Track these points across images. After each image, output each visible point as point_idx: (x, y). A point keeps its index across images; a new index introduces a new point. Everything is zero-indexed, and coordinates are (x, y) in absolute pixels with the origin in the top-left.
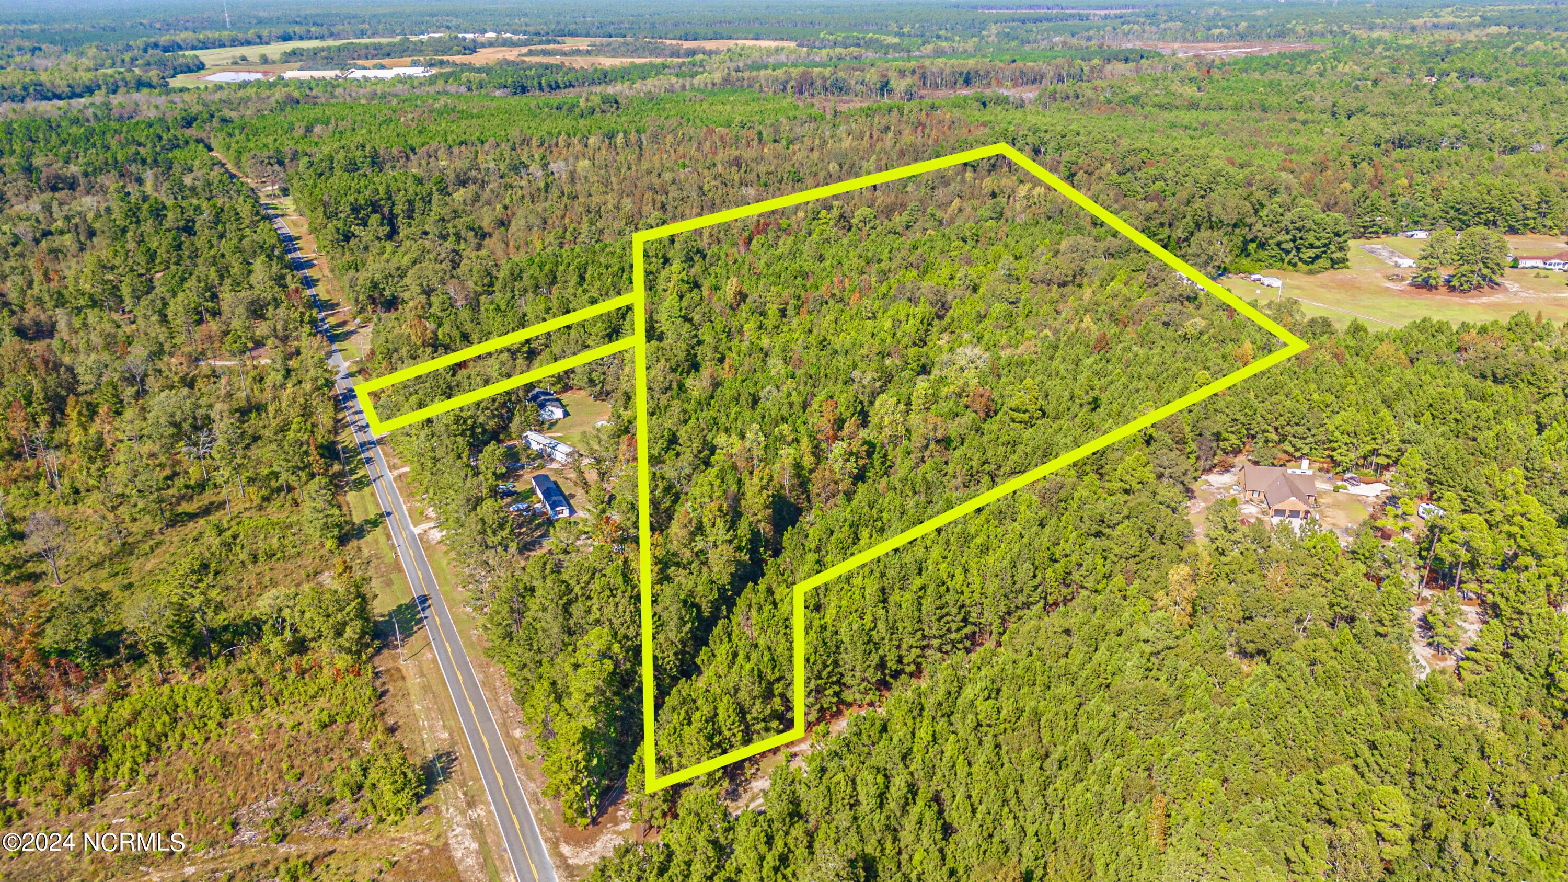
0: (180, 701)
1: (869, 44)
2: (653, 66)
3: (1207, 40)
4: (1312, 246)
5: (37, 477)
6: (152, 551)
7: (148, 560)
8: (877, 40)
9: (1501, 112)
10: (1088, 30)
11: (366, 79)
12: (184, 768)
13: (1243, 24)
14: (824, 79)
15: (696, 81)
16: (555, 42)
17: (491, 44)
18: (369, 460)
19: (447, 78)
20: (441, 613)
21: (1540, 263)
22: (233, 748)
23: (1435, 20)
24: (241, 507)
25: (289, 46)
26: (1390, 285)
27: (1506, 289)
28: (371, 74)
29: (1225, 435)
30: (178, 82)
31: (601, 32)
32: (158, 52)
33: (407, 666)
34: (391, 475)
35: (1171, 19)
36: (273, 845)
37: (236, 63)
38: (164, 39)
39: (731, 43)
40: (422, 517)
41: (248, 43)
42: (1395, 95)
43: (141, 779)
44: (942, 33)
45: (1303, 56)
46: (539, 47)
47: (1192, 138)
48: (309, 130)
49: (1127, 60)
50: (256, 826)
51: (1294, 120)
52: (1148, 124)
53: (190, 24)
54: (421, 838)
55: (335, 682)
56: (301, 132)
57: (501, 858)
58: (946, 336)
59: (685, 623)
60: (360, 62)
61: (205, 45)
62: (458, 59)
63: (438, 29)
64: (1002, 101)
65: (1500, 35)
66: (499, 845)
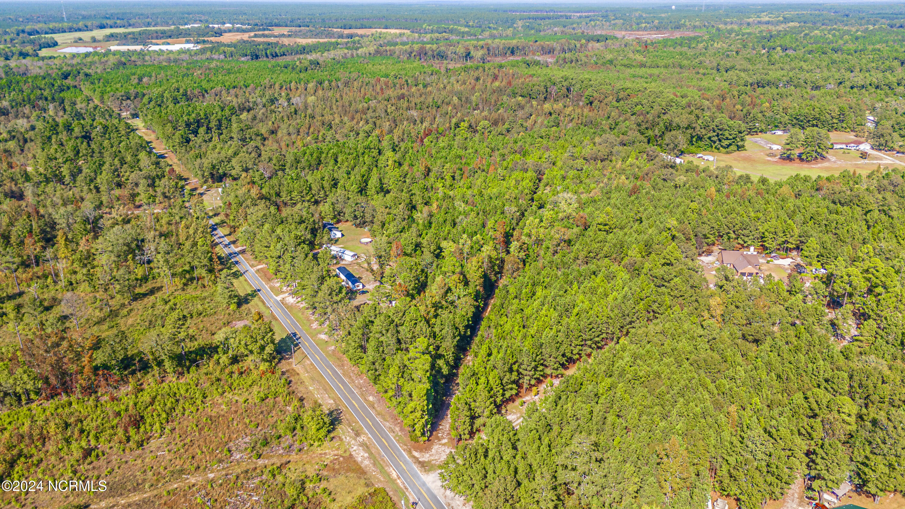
0: (177, 391)
1: (451, 31)
2: (331, 43)
3: (638, 30)
4: (727, 139)
5: (46, 277)
6: (129, 314)
7: (127, 319)
8: (456, 29)
9: (806, 68)
10: (572, 24)
11: (162, 51)
12: (190, 424)
13: (657, 21)
14: (433, 51)
15: (360, 51)
16: (268, 29)
17: (230, 31)
18: (237, 262)
19: (211, 50)
20: (308, 340)
21: (844, 146)
22: (214, 414)
23: (759, 19)
24: (173, 289)
25: (108, 31)
26: (769, 158)
27: (829, 160)
28: (164, 48)
29: (708, 235)
30: (44, 53)
31: (294, 24)
32: (26, 35)
33: (298, 368)
34: (253, 270)
35: (616, 19)
36: (254, 460)
37: (76, 42)
38: (28, 28)
39: (373, 31)
40: (279, 292)
41: (80, 30)
42: (749, 60)
43: (167, 431)
44: (491, 25)
45: (694, 38)
46: (261, 33)
47: (647, 83)
48: (140, 80)
49: (598, 41)
50: (241, 452)
51: (698, 73)
52: (621, 76)
53: (41, 19)
54: (336, 452)
55: (261, 378)
56: (136, 81)
57: (383, 460)
58: (548, 188)
59: (455, 337)
60: (154, 41)
61: (53, 31)
62: (213, 39)
63: (195, 21)
64: (537, 63)
65: (795, 27)
66: (379, 454)
